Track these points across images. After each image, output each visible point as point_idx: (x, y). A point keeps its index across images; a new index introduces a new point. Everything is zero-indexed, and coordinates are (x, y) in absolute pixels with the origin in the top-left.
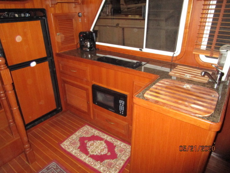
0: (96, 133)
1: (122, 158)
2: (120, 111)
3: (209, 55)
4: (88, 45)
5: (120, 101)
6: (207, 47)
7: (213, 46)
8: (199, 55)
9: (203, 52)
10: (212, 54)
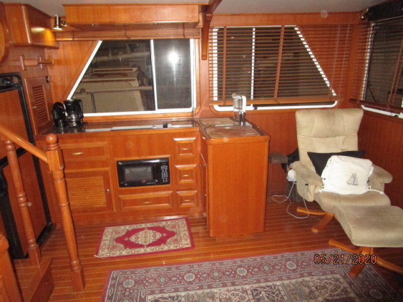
0: (129, 228)
1: (181, 230)
2: (163, 179)
3: (222, 104)
4: (72, 119)
5: (162, 167)
6: (219, 98)
7: (224, 96)
8: (213, 106)
9: (215, 102)
10: (225, 103)
